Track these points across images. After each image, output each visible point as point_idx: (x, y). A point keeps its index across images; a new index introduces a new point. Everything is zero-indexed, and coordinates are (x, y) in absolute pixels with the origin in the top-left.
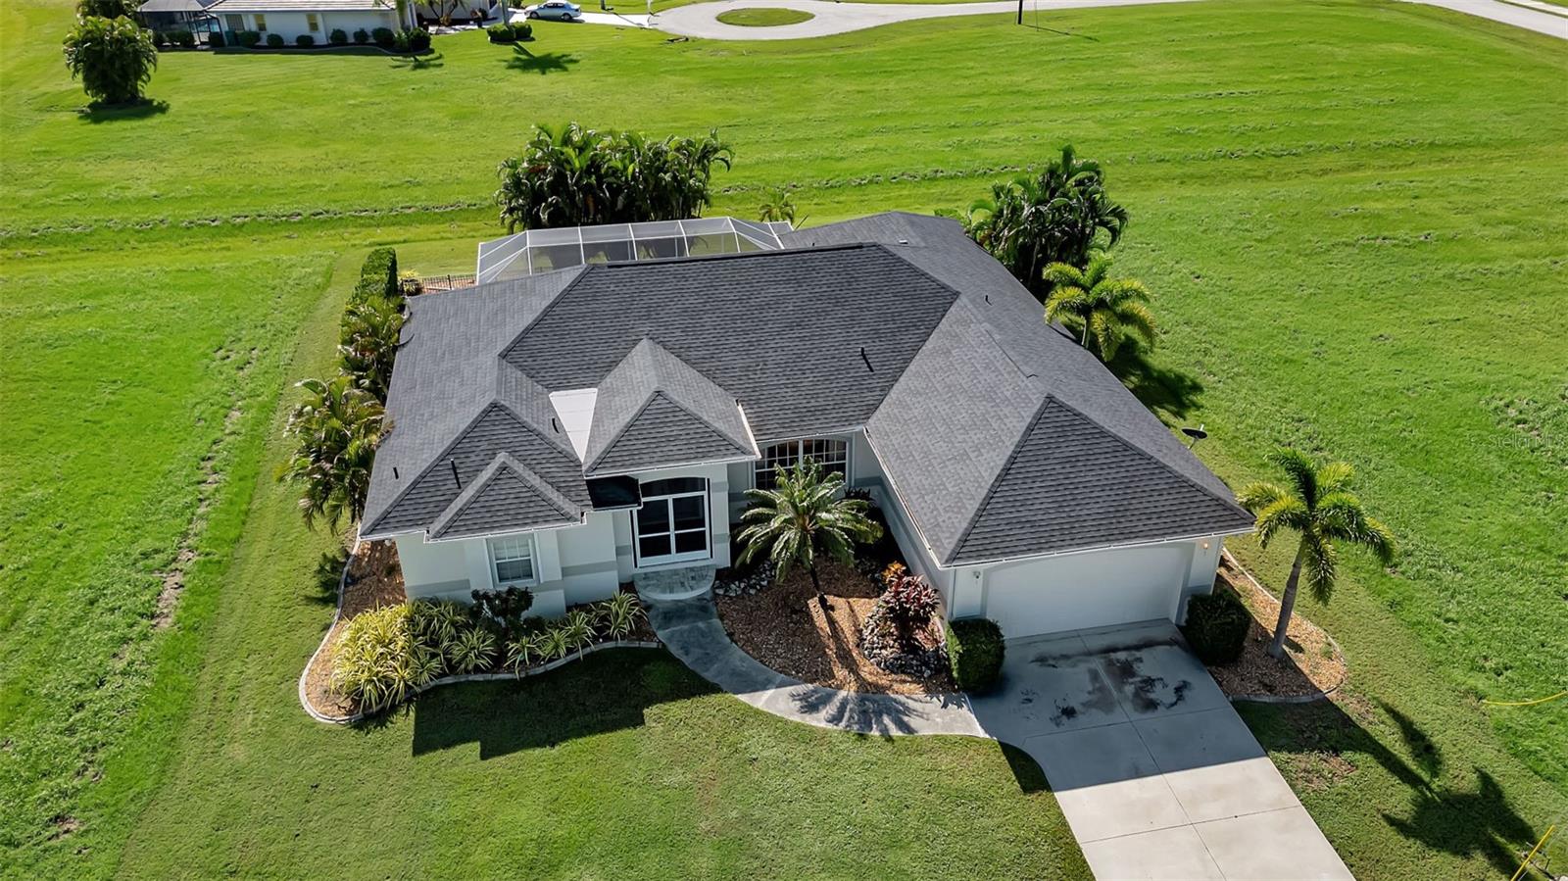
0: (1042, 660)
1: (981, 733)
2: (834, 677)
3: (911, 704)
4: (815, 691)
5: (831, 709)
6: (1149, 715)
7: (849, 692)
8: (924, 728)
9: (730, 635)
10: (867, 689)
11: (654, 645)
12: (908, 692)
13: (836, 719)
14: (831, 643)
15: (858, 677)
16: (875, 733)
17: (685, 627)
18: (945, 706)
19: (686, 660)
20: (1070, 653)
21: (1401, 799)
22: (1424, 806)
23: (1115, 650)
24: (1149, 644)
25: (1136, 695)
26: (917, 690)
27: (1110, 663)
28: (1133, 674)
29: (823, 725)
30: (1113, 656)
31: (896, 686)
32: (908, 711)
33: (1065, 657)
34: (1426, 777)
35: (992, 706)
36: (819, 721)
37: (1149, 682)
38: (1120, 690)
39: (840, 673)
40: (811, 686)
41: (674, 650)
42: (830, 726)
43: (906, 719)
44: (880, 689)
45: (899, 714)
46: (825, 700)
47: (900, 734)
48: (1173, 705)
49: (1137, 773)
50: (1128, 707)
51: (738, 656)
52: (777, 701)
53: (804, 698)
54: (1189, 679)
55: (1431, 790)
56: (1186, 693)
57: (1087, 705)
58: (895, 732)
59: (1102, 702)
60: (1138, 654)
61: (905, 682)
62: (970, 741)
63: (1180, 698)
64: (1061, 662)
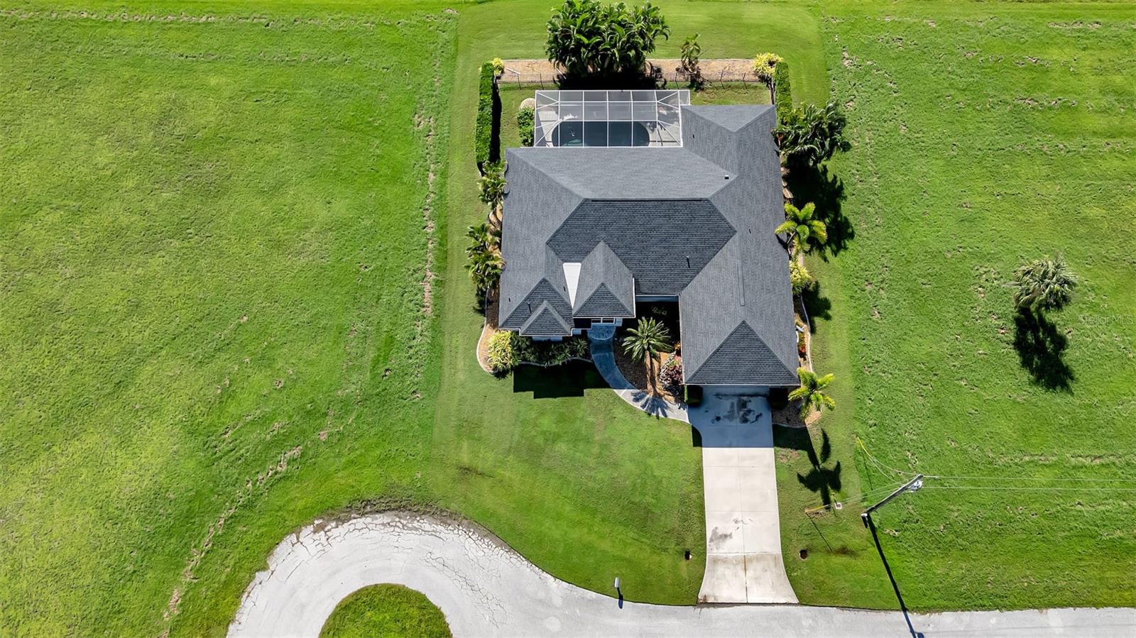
0: (717, 395)
1: (688, 421)
2: (647, 388)
3: (669, 404)
4: (639, 393)
5: (642, 402)
6: (744, 425)
7: (650, 396)
8: (671, 415)
9: (616, 361)
10: (657, 396)
11: (590, 361)
12: (669, 399)
13: (643, 406)
14: (649, 372)
15: (655, 390)
16: (654, 414)
17: (602, 354)
18: (679, 408)
19: (600, 370)
20: (727, 393)
21: (807, 468)
22: (813, 473)
23: (743, 395)
24: (756, 395)
25: (743, 416)
26: (672, 398)
27: (740, 401)
28: (745, 407)
29: (639, 408)
30: (742, 398)
31: (666, 396)
32: (667, 407)
33: (726, 395)
34: (820, 462)
35: (695, 412)
36: (638, 405)
37: (749, 411)
38: (738, 413)
39: (650, 387)
40: (638, 391)
41: (597, 365)
42: (641, 409)
43: (666, 410)
44: (660, 396)
45: (664, 407)
46: (642, 398)
47: (663, 416)
48: (753, 422)
49: (730, 446)
50: (738, 420)
51: (617, 373)
52: (625, 394)
53: (635, 395)
54: (763, 412)
55: (819, 467)
56: (760, 419)
57: (725, 417)
58: (661, 415)
59: (730, 417)
60: (750, 399)
61: (669, 395)
62: (683, 423)
63: (756, 420)
64: (723, 398)
